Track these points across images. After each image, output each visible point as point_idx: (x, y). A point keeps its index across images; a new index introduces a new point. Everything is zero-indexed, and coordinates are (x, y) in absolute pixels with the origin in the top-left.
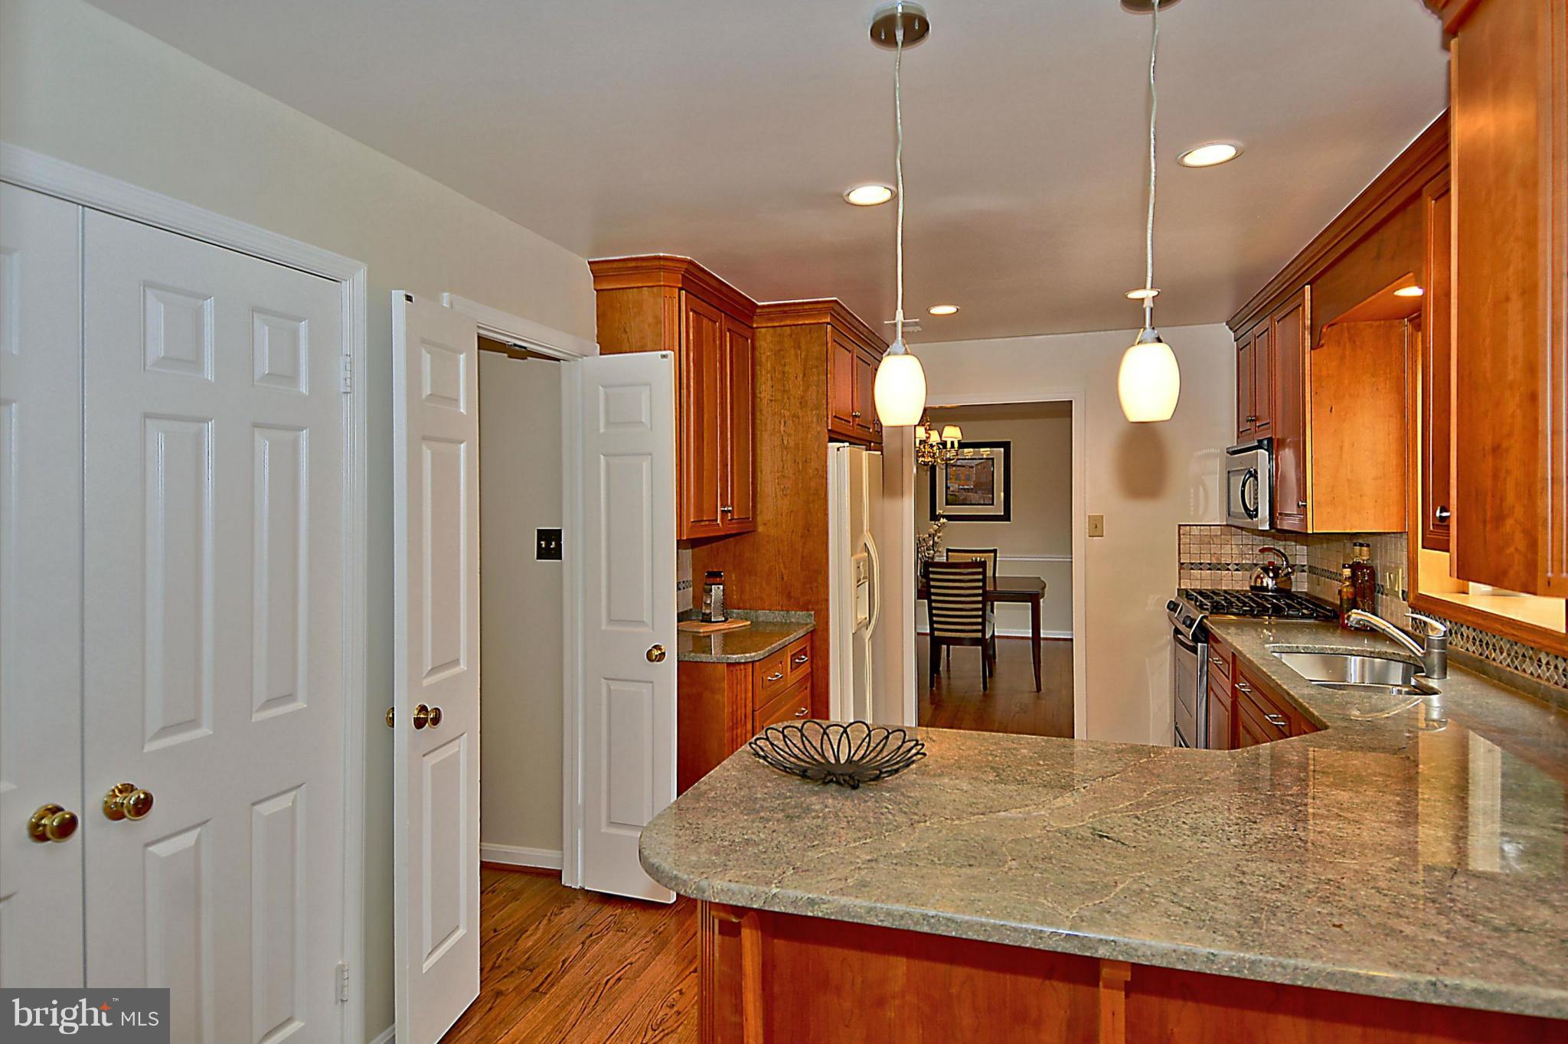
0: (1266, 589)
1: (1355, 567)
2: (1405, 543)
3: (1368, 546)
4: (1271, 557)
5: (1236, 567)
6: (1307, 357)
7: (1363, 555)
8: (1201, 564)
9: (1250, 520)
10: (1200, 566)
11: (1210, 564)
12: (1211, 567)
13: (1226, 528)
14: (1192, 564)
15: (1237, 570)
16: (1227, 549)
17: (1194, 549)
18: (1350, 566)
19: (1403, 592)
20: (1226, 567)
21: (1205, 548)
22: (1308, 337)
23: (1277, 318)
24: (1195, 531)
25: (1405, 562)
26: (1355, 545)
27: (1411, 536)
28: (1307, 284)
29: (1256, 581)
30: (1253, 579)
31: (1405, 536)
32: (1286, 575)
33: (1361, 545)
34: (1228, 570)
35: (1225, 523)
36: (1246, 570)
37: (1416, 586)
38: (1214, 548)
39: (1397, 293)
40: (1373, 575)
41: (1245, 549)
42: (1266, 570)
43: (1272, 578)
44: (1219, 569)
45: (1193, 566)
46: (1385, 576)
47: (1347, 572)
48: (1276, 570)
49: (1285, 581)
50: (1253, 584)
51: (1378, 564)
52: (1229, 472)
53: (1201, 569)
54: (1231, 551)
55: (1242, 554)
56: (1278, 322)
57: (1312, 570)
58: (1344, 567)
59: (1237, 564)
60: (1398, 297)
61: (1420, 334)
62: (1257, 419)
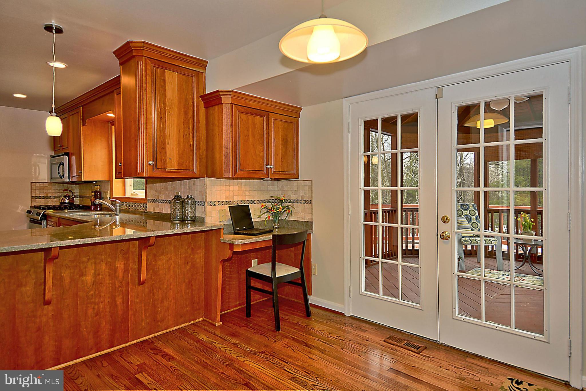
0: (66, 203)
1: (96, 192)
2: (110, 184)
3: (99, 186)
4: (66, 193)
5: (54, 197)
6: (82, 128)
7: (98, 188)
8: (40, 196)
9: (61, 179)
10: (40, 197)
11: (43, 196)
12: (44, 197)
13: (50, 184)
14: (36, 197)
15: (54, 198)
16: (50, 191)
17: (37, 191)
18: (94, 192)
19: (109, 197)
20: (50, 197)
21: (42, 191)
22: (82, 122)
23: (70, 114)
24: (38, 185)
25: (110, 189)
26: (95, 186)
27: (111, 181)
28: (81, 106)
29: (61, 201)
30: (61, 200)
31: (109, 182)
32: (72, 198)
33: (97, 186)
34: (51, 198)
35: (50, 182)
36: (58, 198)
37: (113, 195)
38: (45, 191)
39: (108, 115)
40: (100, 194)
41: (57, 191)
42: (65, 197)
43: (68, 199)
44: (47, 198)
45: (37, 197)
46: (104, 194)
47: (93, 194)
48: (69, 197)
49: (72, 200)
50: (61, 202)
51: (102, 191)
52: (51, 164)
53: (40, 198)
54: (52, 192)
55: (56, 193)
56: (71, 115)
57: (80, 197)
58: (92, 192)
59: (54, 196)
60: (108, 116)
61: (113, 127)
62: (62, 146)
